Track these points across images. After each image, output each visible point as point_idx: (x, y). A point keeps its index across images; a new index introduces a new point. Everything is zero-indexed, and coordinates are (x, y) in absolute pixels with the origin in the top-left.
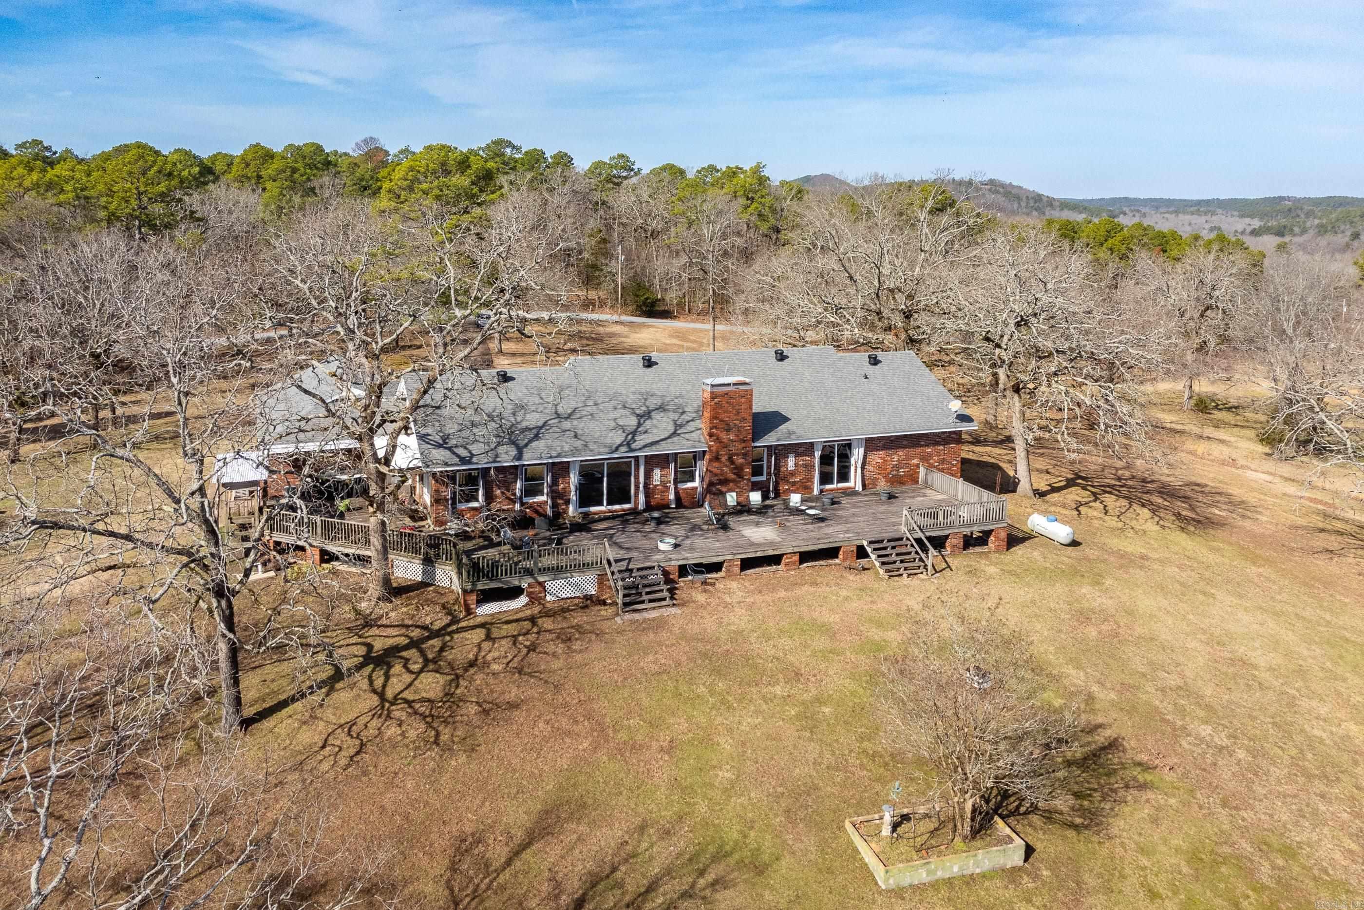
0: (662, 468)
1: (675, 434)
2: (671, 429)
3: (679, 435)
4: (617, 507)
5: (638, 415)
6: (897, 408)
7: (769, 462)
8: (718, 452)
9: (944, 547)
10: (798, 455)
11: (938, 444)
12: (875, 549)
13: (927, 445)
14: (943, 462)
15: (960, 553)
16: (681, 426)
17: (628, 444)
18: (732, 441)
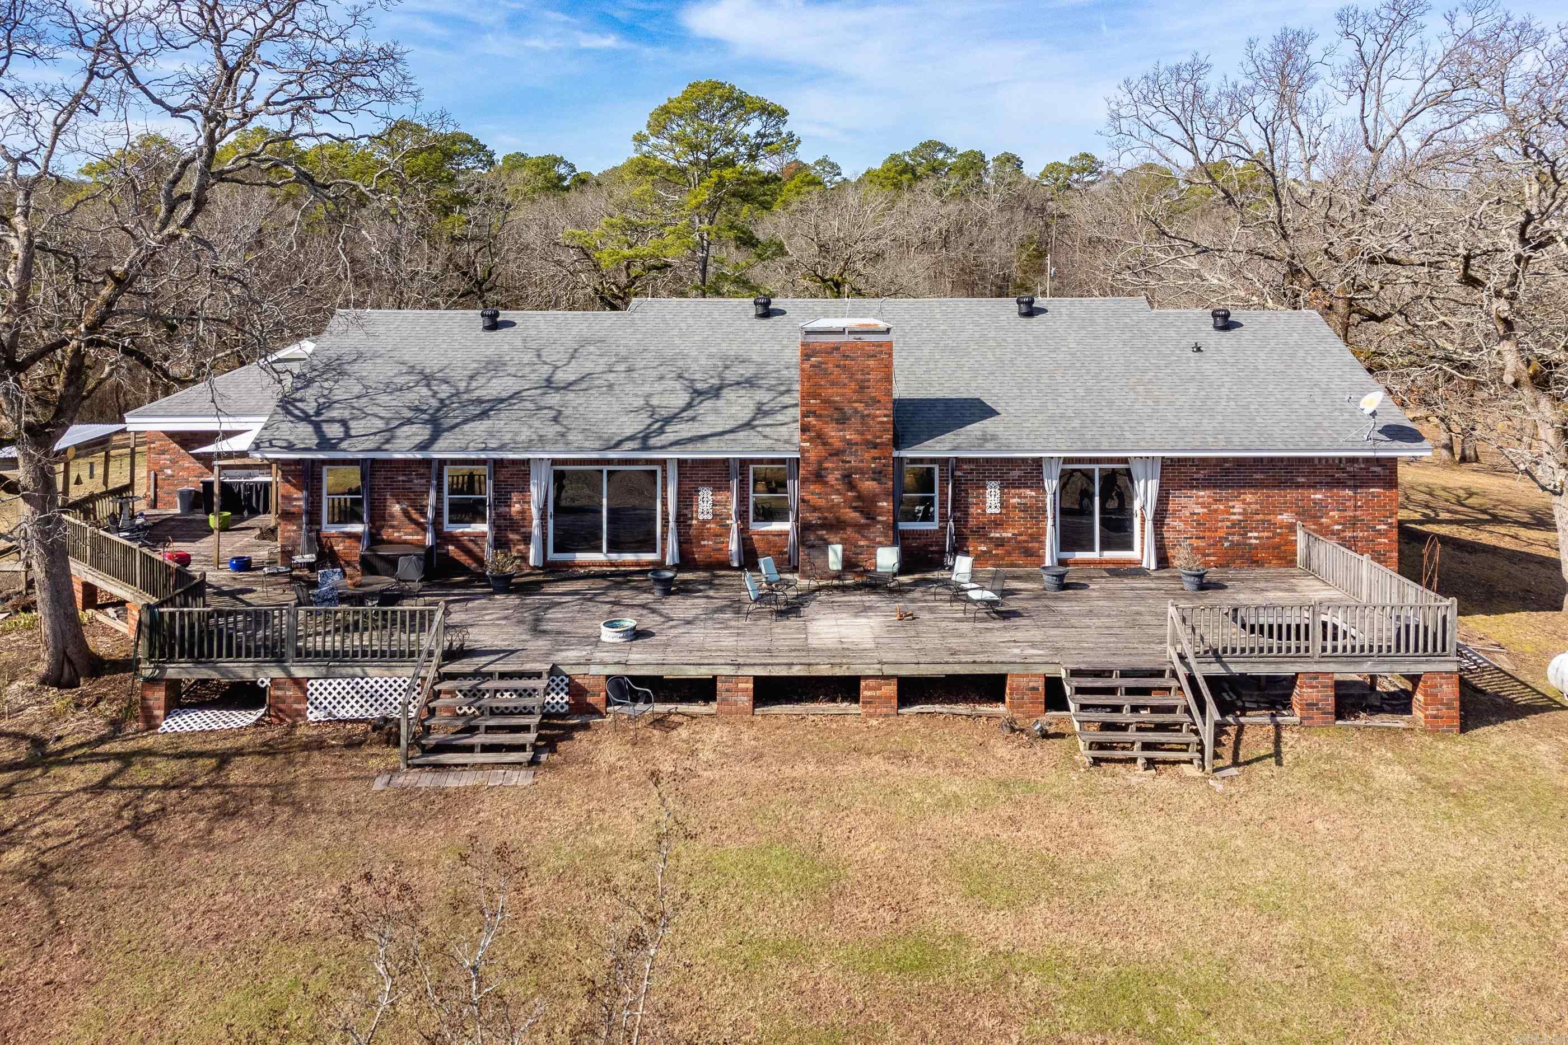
0: (717, 489)
1: (748, 425)
2: (745, 415)
3: (754, 427)
4: (629, 557)
5: (695, 391)
6: (1246, 407)
7: (943, 493)
8: (820, 463)
9: (1287, 705)
10: (1007, 485)
11: (1341, 484)
12: (1079, 691)
13: (1313, 486)
14: (1353, 523)
15: (1326, 724)
16: (766, 414)
17: (646, 438)
18: (849, 443)
